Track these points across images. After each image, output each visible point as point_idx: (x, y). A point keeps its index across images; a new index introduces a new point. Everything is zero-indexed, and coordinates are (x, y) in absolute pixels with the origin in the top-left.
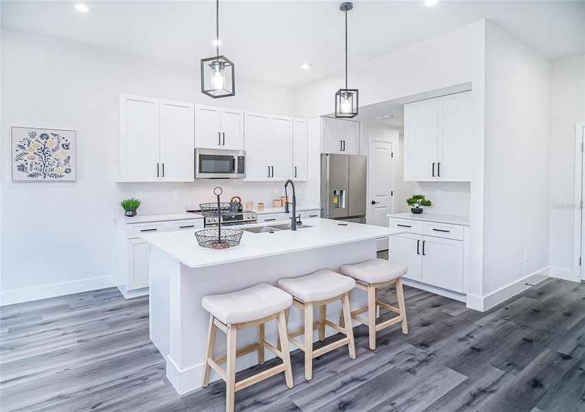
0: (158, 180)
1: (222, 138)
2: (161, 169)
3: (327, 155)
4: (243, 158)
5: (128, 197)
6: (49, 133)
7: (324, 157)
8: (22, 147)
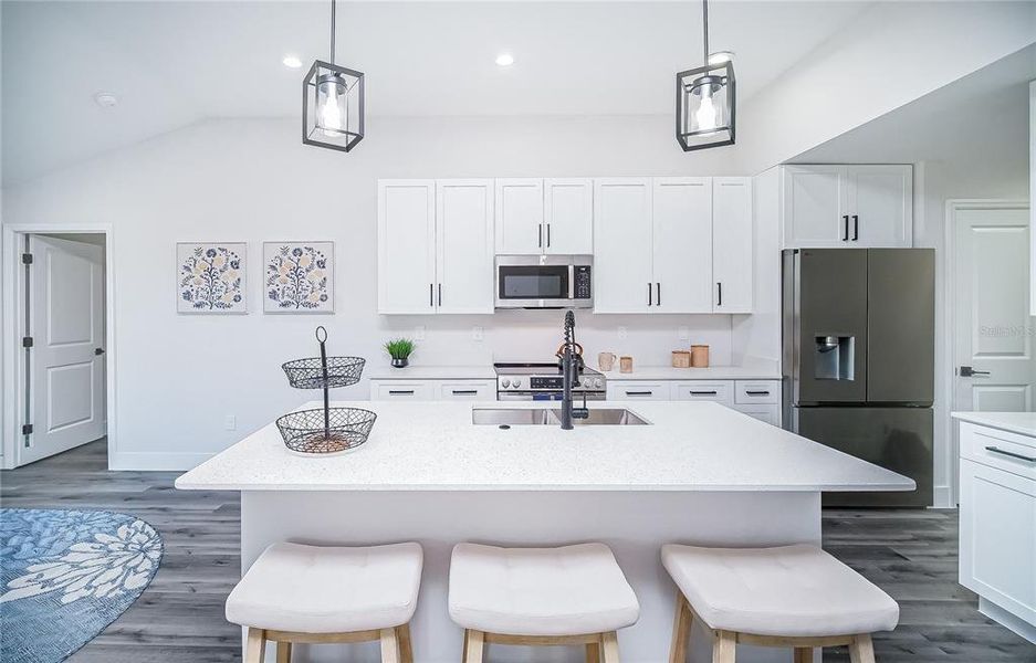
0: (432, 311)
1: (544, 234)
2: (436, 294)
3: (796, 251)
4: (588, 269)
5: (397, 337)
6: (302, 247)
7: (789, 258)
8: (273, 267)
